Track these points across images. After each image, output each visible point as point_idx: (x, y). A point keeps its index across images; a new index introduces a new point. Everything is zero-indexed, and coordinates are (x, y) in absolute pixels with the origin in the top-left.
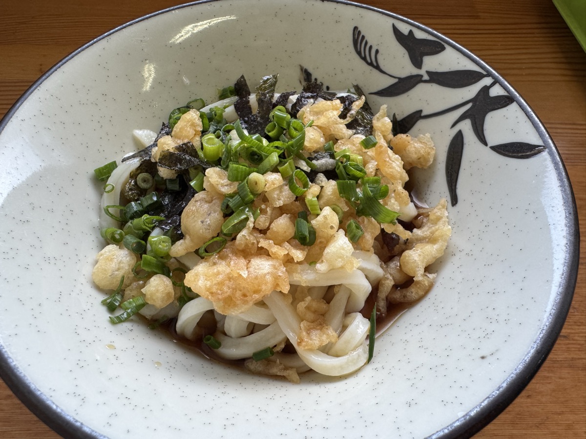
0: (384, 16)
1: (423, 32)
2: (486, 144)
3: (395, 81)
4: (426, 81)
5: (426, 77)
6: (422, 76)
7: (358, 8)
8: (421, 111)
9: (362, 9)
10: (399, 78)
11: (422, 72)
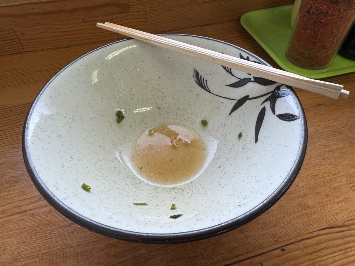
0: (236, 49)
1: (254, 58)
2: (274, 113)
3: (238, 80)
4: (252, 81)
5: (253, 79)
6: (251, 79)
7: (224, 44)
8: (249, 96)
9: (226, 45)
10: (240, 79)
11: (251, 77)
